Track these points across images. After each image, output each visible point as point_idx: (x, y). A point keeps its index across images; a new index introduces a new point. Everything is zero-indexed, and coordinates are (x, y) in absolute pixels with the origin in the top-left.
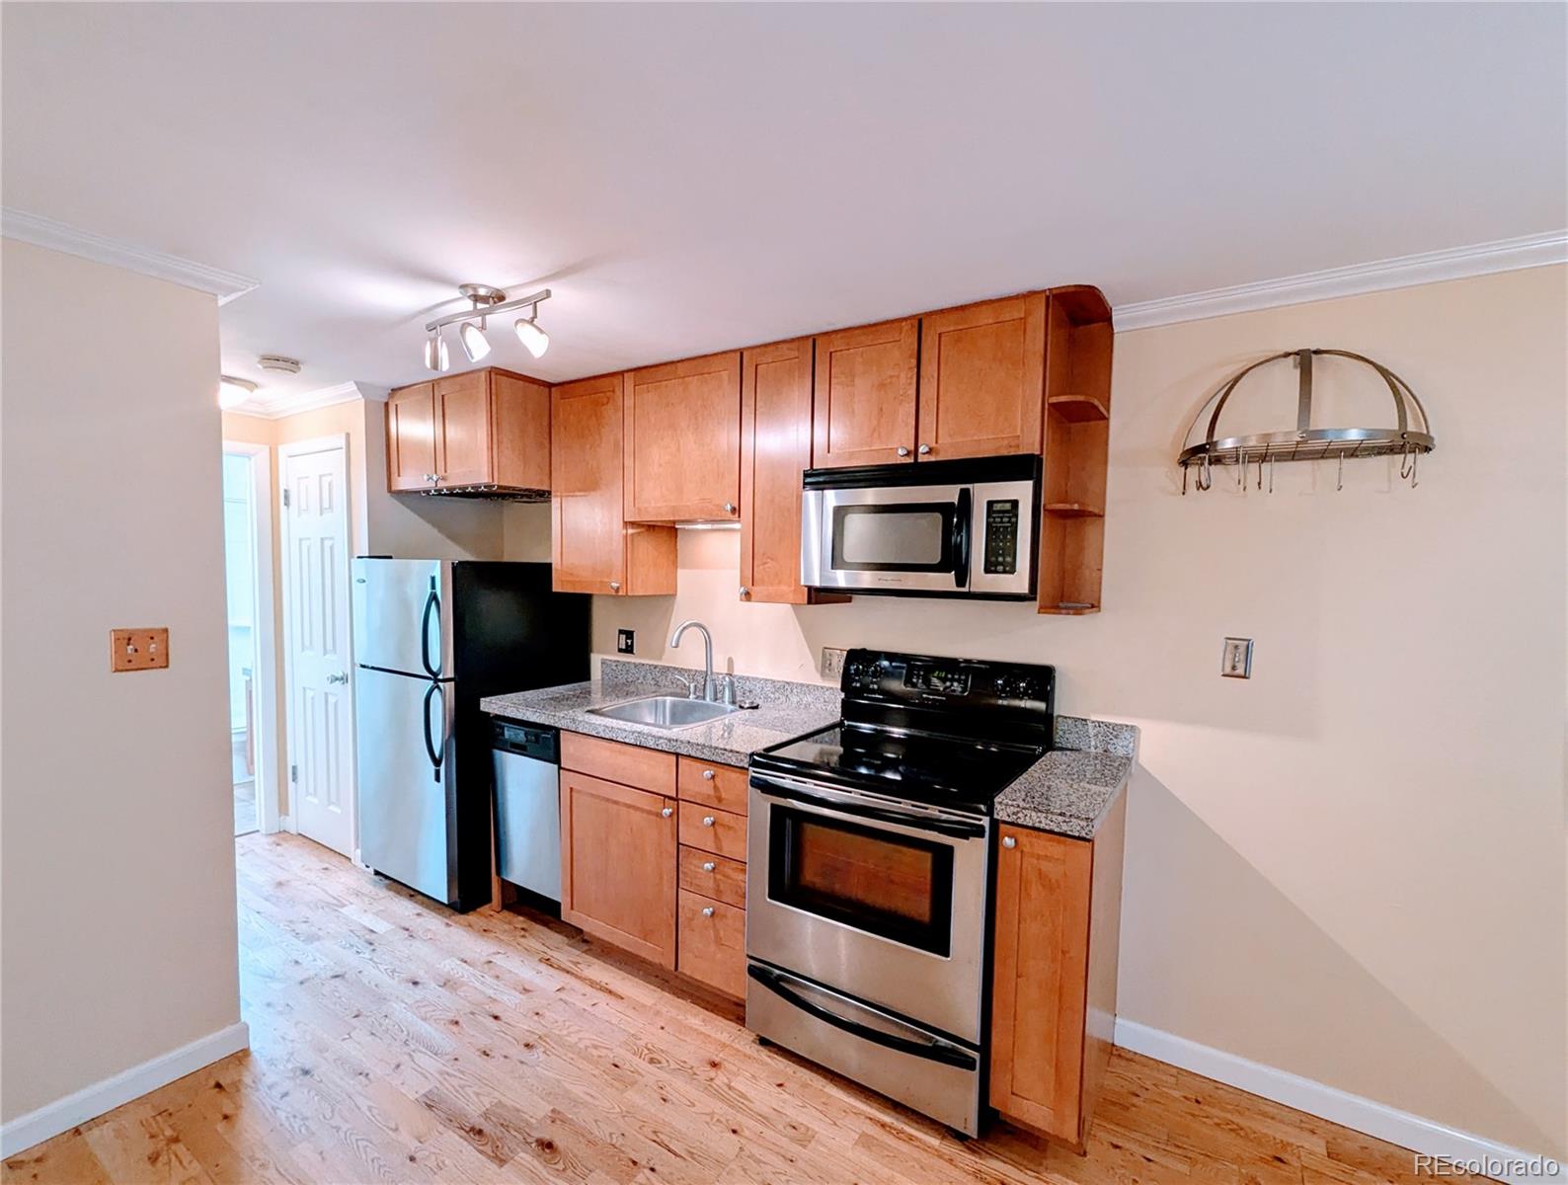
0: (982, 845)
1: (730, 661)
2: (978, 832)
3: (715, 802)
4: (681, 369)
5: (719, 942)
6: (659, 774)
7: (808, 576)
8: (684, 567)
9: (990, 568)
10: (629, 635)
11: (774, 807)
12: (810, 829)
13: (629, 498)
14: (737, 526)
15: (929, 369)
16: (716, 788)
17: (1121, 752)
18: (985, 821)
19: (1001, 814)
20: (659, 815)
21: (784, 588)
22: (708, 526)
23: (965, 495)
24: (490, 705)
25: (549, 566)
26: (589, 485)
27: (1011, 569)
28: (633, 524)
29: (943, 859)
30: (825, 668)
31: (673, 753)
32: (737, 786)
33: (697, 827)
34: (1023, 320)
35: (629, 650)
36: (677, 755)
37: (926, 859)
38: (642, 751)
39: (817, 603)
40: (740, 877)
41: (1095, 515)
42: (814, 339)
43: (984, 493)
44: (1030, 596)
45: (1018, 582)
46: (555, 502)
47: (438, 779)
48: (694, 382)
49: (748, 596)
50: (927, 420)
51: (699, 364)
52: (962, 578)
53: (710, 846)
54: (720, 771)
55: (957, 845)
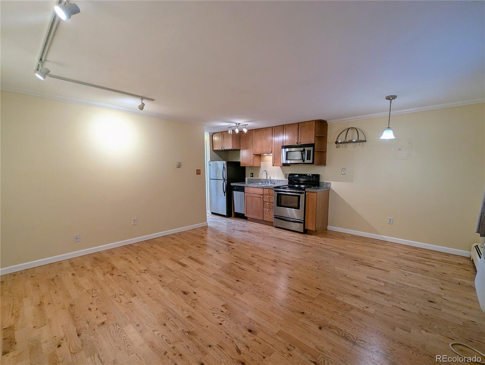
0: (304, 195)
1: (270, 177)
2: (303, 193)
3: (269, 194)
4: (263, 130)
5: (269, 214)
6: (260, 191)
7: (283, 161)
8: (262, 162)
9: (307, 160)
10: (252, 174)
11: (277, 194)
12: (283, 196)
13: (254, 150)
14: (272, 154)
15: (300, 131)
16: (269, 192)
17: (328, 187)
18: (304, 192)
19: (306, 191)
20: (261, 197)
21: (279, 164)
22: (267, 155)
23: (304, 150)
24: (232, 184)
25: (240, 162)
26: (246, 148)
27: (310, 159)
28: (254, 155)
29: (299, 197)
30: (286, 177)
31: (262, 188)
32: (272, 192)
33: (266, 198)
34: (312, 124)
35: (252, 176)
36: (263, 188)
37: (297, 197)
38: (258, 188)
39: (284, 166)
40: (272, 204)
41: (325, 152)
42: (283, 125)
43: (306, 149)
44: (313, 163)
45: (311, 161)
46: (241, 151)
47: (225, 196)
48: (265, 132)
49: (273, 165)
50: (299, 138)
51: (266, 129)
52: (304, 161)
53: (268, 201)
54: (270, 190)
55: (301, 195)
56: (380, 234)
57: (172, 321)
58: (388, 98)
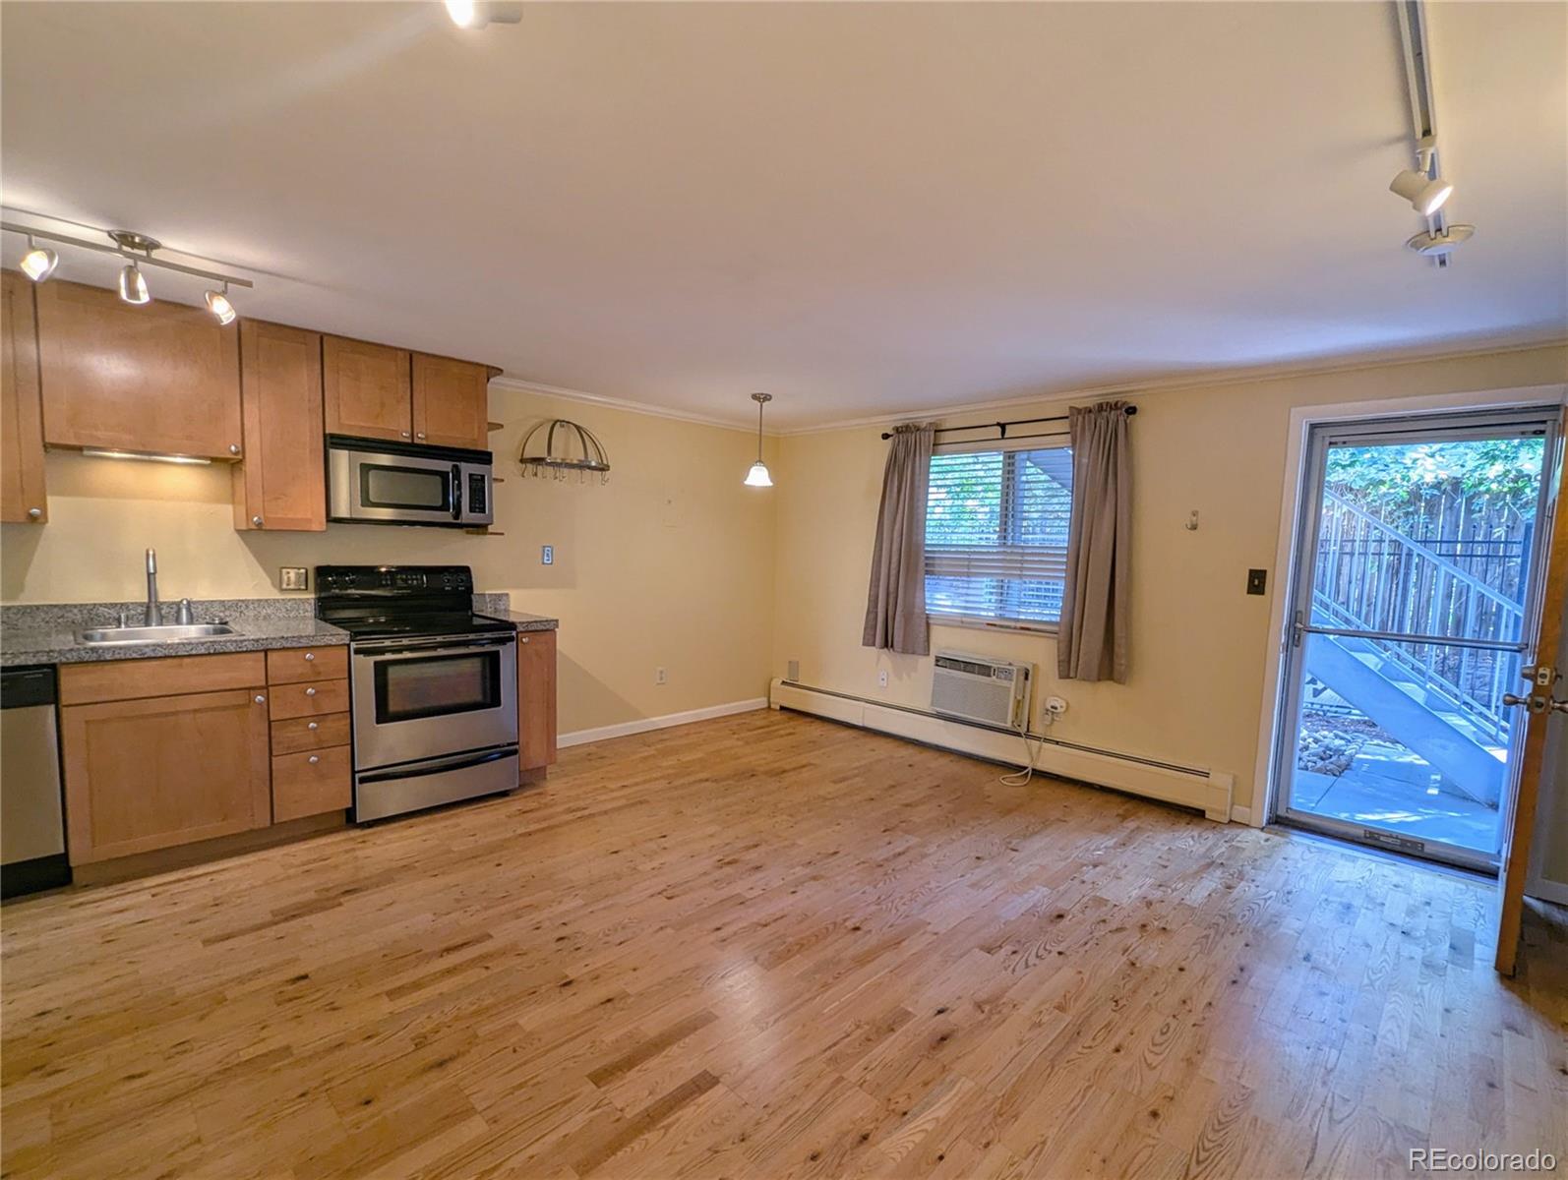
0: (513, 645)
5: (321, 777)
9: (472, 510)
11: (377, 664)
15: (418, 386)
16: (313, 666)
18: (515, 633)
19: (520, 628)
23: (455, 468)
27: (482, 511)
30: (282, 584)
32: (340, 659)
33: (293, 702)
36: (267, 651)
40: (342, 723)
42: (321, 336)
43: (466, 468)
45: (487, 518)
50: (419, 417)
52: (457, 515)
54: (321, 653)
55: (501, 649)
56: (645, 718)
57: (1094, 1039)
58: (755, 397)
